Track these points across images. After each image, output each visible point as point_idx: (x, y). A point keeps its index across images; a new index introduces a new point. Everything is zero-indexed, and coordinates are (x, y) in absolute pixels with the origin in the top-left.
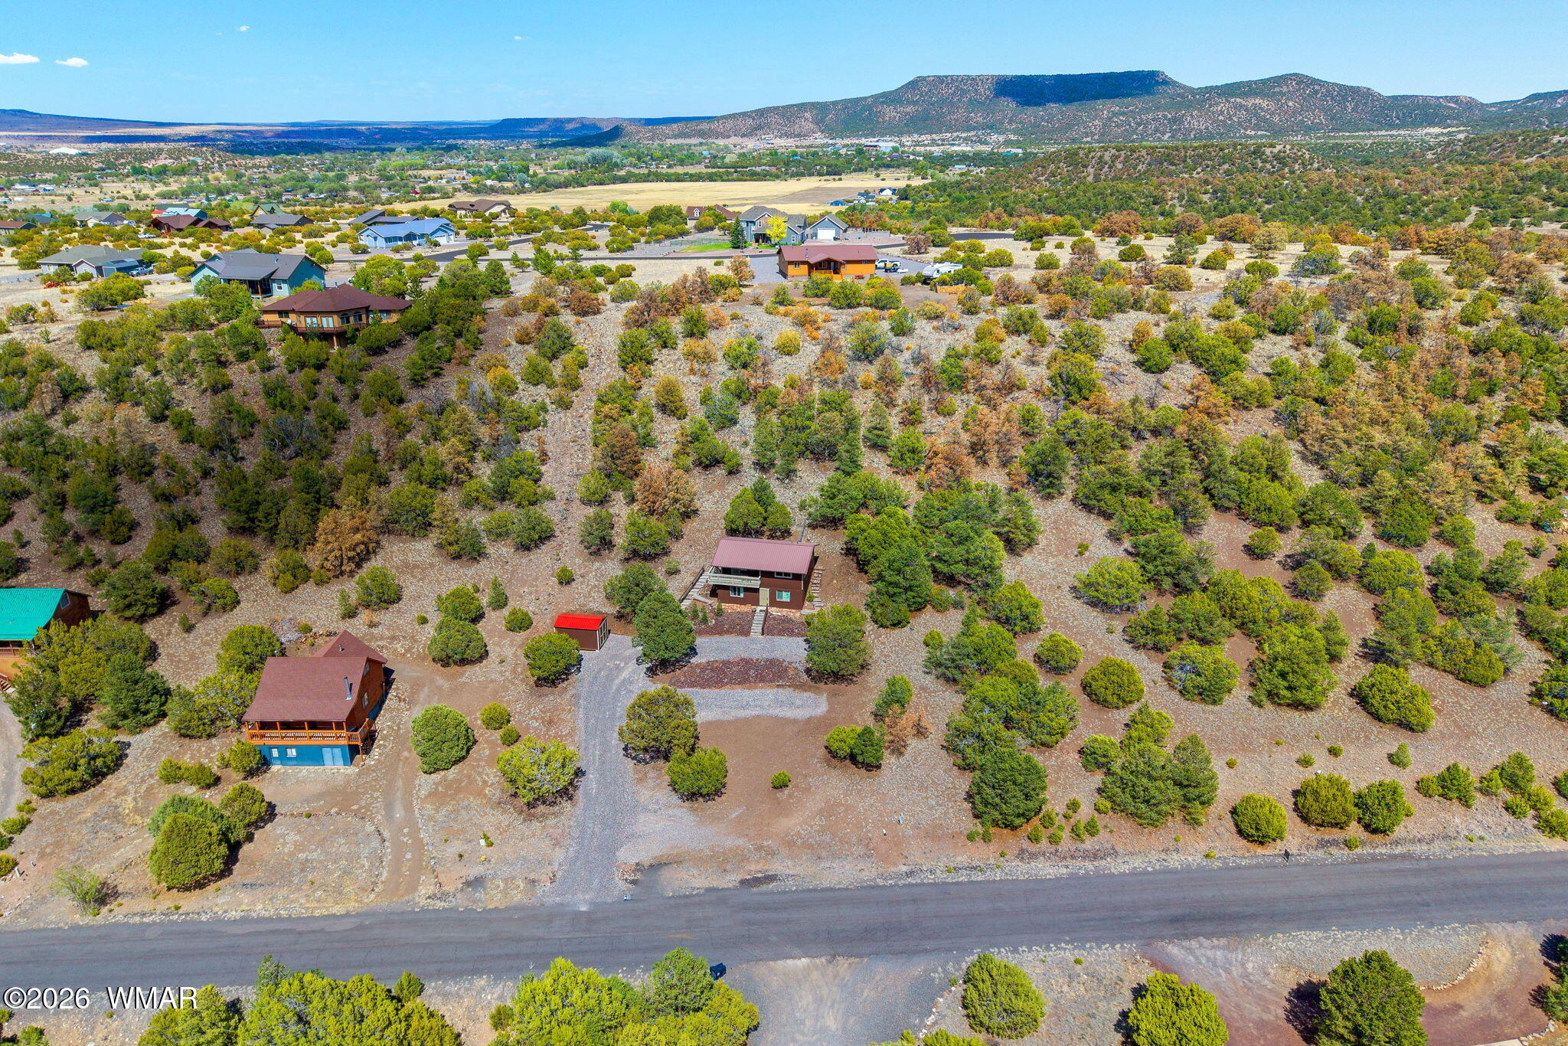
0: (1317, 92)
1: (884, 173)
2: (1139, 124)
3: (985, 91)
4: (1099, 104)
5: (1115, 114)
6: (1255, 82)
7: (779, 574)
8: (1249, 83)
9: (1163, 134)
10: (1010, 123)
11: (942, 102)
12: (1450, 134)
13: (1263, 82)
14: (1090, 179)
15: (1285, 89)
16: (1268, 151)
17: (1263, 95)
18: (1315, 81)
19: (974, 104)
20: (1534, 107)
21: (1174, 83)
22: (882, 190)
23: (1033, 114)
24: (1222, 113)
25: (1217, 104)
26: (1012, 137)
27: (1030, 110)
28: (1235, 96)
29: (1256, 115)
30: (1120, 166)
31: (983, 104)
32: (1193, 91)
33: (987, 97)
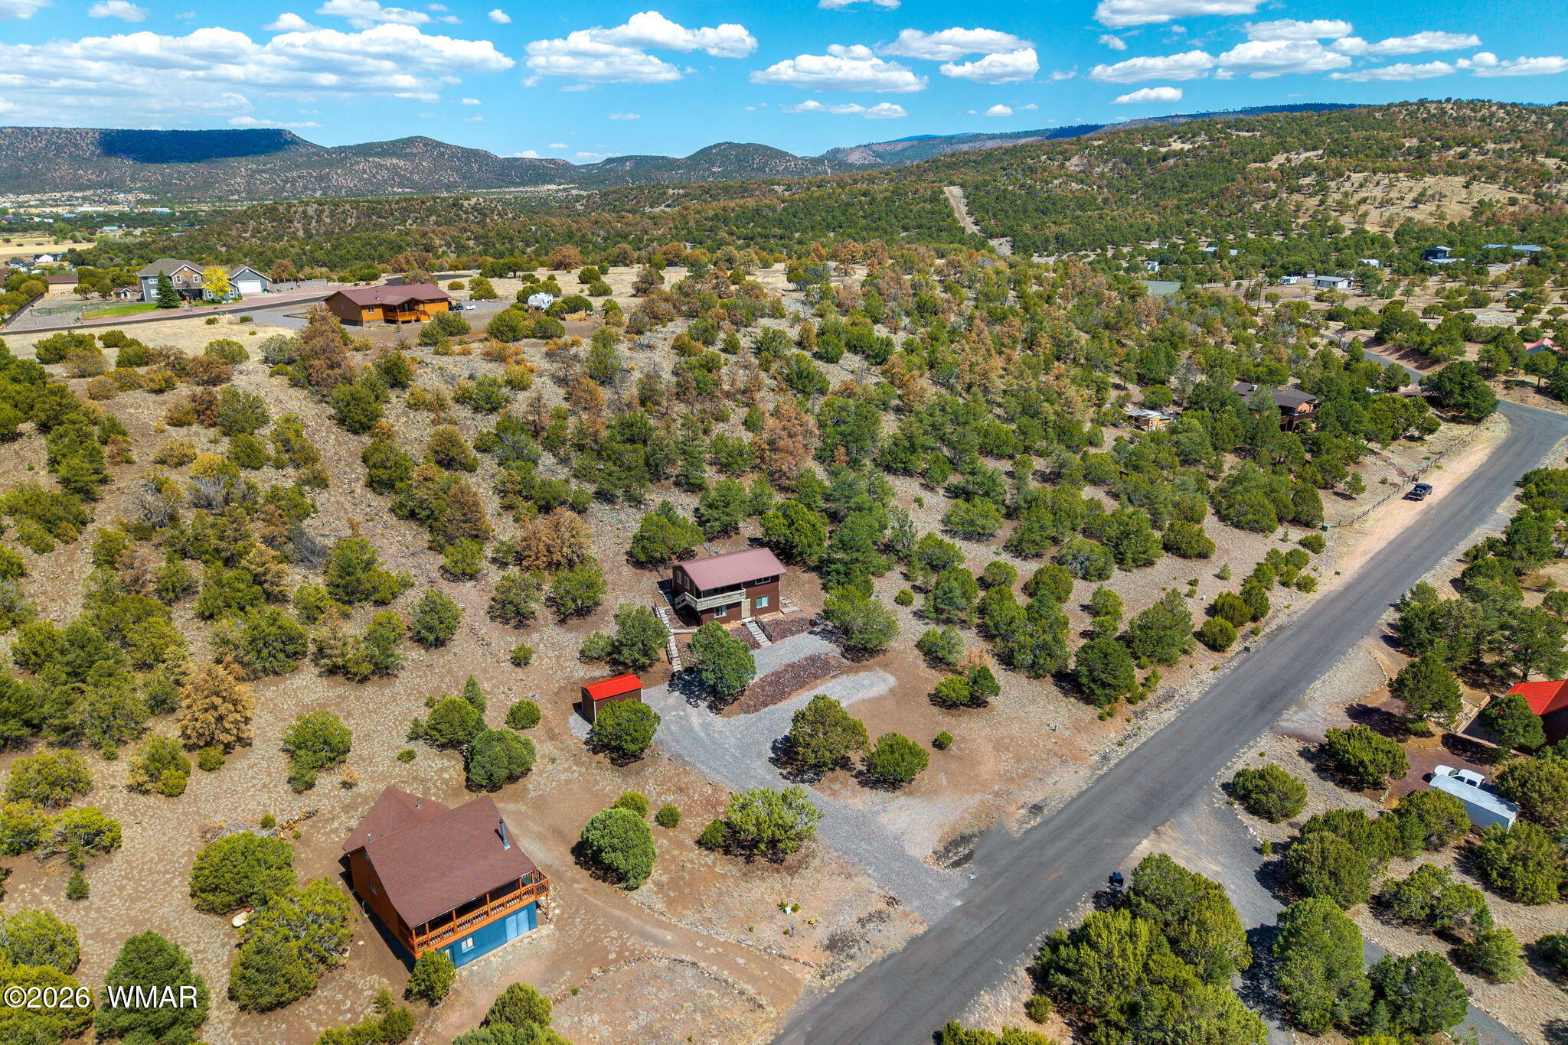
0: (443, 154)
1: (16, 238)
2: (286, 182)
3: (88, 149)
4: (233, 162)
5: (254, 172)
6: (386, 143)
7: (759, 580)
8: (380, 145)
9: (314, 191)
10: (133, 180)
11: (34, 157)
12: (565, 190)
13: (393, 143)
14: (301, 233)
15: (415, 151)
16: (466, 203)
17: (394, 154)
18: (439, 144)
19: (77, 161)
20: (612, 169)
21: (306, 143)
22: (37, 256)
23: (157, 172)
24: (365, 172)
25: (358, 163)
26: (142, 196)
27: (154, 167)
28: (371, 155)
29: (397, 173)
30: (328, 220)
31: (89, 160)
32: (329, 151)
33: (93, 153)
